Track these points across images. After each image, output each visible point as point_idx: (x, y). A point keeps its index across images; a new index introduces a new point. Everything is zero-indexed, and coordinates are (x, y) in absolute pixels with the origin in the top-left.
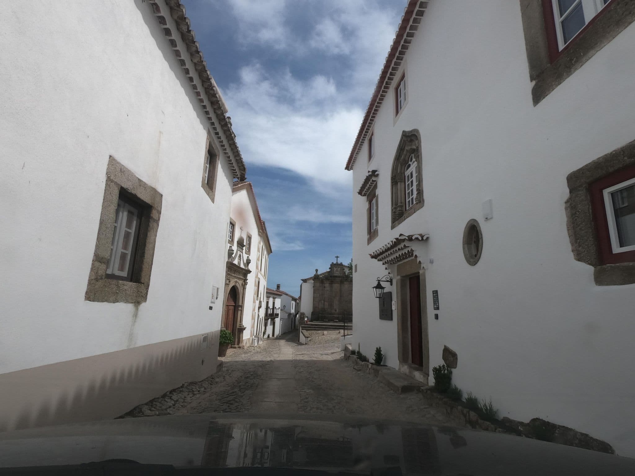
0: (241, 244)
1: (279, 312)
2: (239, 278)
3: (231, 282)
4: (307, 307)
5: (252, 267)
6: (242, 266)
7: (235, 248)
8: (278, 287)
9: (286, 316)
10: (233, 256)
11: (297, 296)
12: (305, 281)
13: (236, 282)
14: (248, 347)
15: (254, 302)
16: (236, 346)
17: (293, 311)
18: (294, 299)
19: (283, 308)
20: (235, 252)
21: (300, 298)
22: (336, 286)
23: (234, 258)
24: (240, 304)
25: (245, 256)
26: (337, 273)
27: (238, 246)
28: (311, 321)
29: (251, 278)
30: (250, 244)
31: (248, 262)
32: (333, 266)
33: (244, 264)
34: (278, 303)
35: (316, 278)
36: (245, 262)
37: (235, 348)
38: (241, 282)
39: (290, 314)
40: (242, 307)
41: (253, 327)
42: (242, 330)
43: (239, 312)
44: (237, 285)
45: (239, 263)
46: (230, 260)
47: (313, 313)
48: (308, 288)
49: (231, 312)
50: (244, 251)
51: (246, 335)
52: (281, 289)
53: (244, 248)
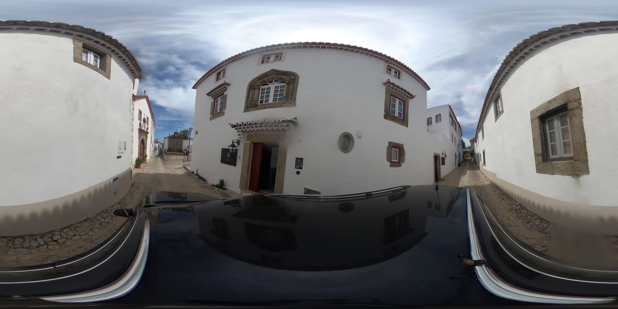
0: (144, 121)
1: (157, 148)
2: (144, 136)
3: (141, 137)
4: (166, 147)
5: (149, 131)
6: (145, 130)
7: (142, 122)
8: (157, 140)
9: (159, 149)
10: (142, 126)
11: (163, 143)
12: (165, 138)
13: (143, 137)
14: (149, 162)
15: (150, 145)
16: (144, 162)
17: (161, 148)
18: (162, 144)
19: (159, 147)
20: (142, 124)
21: (164, 144)
22: (176, 140)
23: (142, 127)
24: (145, 146)
25: (146, 126)
26: (176, 135)
27: (143, 122)
28: (168, 151)
29: (149, 135)
30: (148, 121)
31: (148, 128)
32: (175, 133)
33: (146, 130)
34: (157, 145)
35: (169, 137)
36: (146, 128)
37: (144, 163)
38: (145, 137)
39: (160, 148)
40: (146, 147)
41: (150, 154)
42: (146, 156)
43: (145, 149)
44: (144, 138)
45: (144, 129)
46: (140, 128)
47: (168, 149)
48: (167, 141)
49: (142, 149)
50: (146, 124)
51: (148, 158)
52: (158, 141)
53: (146, 123)
